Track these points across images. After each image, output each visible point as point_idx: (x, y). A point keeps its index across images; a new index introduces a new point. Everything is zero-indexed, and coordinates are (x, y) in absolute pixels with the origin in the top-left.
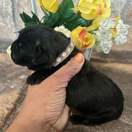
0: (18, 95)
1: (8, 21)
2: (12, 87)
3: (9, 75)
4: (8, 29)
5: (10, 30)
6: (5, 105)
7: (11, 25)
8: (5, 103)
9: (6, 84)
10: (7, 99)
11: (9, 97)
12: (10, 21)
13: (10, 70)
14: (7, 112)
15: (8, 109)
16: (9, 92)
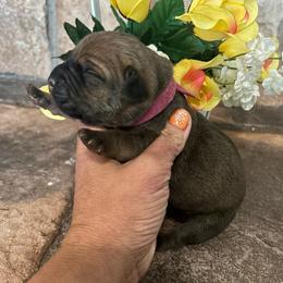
0: (65, 203)
1: (34, 39)
2: (50, 184)
3: (41, 158)
4: (34, 55)
5: (37, 58)
6: (36, 224)
7: (42, 48)
8: (36, 220)
9: (36, 178)
10: (41, 211)
11: (46, 207)
12: (39, 38)
13: (43, 146)
14: (42, 241)
15: (44, 235)
16: (44, 197)
